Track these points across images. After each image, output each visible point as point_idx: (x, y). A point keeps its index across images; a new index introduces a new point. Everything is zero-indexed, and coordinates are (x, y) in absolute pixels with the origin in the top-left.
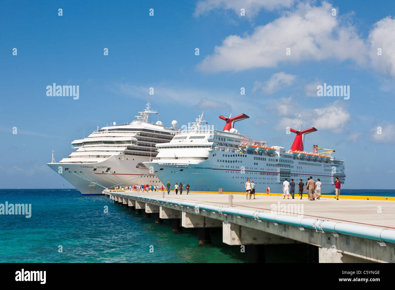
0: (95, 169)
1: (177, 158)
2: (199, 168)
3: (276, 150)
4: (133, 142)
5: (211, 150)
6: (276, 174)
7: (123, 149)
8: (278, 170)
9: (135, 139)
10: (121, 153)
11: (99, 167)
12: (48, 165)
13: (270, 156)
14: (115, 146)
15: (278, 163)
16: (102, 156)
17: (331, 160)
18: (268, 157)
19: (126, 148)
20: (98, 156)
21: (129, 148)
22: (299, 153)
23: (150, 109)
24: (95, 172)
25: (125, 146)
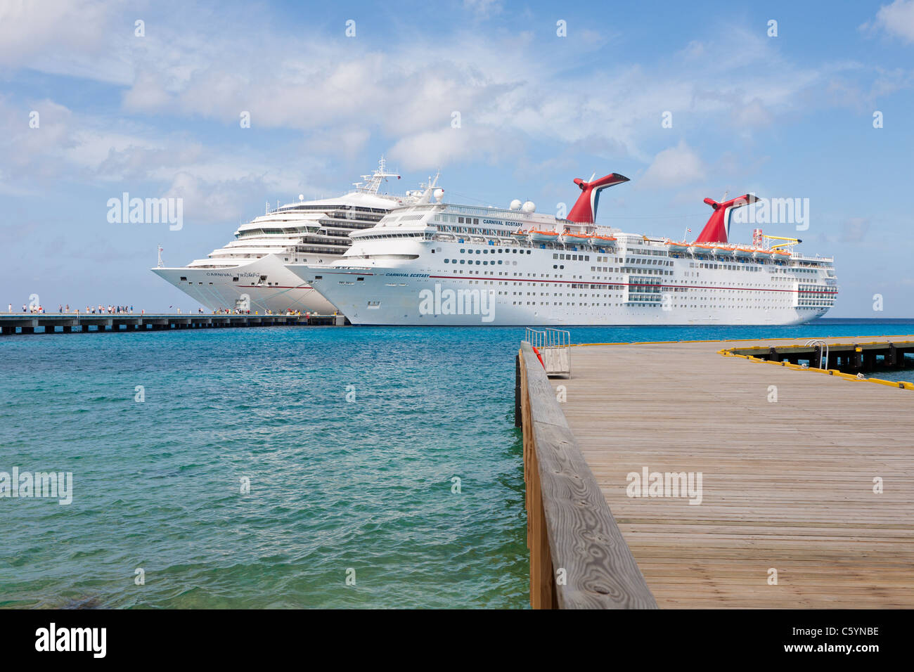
0: (236, 279)
1: (367, 257)
2: (397, 275)
3: (616, 239)
4: (314, 229)
5: (424, 241)
6: (619, 286)
7: (295, 242)
8: (626, 278)
9: (317, 224)
10: (287, 250)
11: (242, 275)
12: (153, 271)
13: (603, 252)
14: (284, 238)
15: (623, 265)
16: (253, 255)
17: (793, 258)
18: (594, 255)
19: (302, 240)
20: (248, 256)
21: (306, 240)
22: (715, 247)
23: (385, 171)
24: (236, 283)
25: (301, 237)
